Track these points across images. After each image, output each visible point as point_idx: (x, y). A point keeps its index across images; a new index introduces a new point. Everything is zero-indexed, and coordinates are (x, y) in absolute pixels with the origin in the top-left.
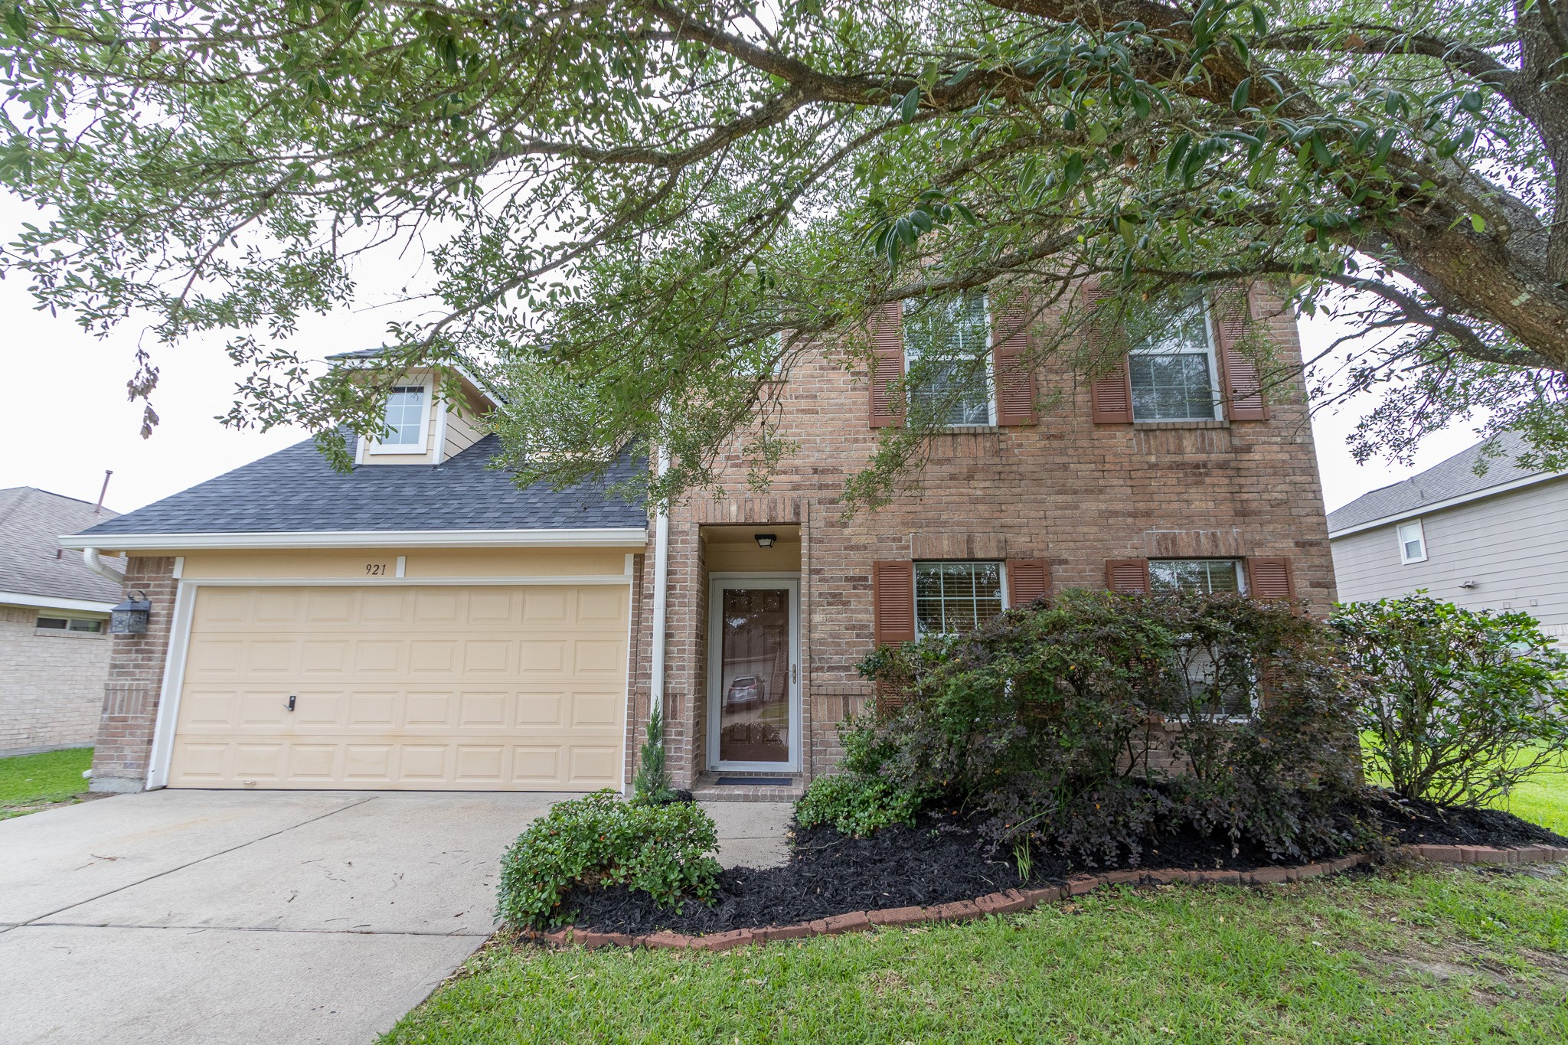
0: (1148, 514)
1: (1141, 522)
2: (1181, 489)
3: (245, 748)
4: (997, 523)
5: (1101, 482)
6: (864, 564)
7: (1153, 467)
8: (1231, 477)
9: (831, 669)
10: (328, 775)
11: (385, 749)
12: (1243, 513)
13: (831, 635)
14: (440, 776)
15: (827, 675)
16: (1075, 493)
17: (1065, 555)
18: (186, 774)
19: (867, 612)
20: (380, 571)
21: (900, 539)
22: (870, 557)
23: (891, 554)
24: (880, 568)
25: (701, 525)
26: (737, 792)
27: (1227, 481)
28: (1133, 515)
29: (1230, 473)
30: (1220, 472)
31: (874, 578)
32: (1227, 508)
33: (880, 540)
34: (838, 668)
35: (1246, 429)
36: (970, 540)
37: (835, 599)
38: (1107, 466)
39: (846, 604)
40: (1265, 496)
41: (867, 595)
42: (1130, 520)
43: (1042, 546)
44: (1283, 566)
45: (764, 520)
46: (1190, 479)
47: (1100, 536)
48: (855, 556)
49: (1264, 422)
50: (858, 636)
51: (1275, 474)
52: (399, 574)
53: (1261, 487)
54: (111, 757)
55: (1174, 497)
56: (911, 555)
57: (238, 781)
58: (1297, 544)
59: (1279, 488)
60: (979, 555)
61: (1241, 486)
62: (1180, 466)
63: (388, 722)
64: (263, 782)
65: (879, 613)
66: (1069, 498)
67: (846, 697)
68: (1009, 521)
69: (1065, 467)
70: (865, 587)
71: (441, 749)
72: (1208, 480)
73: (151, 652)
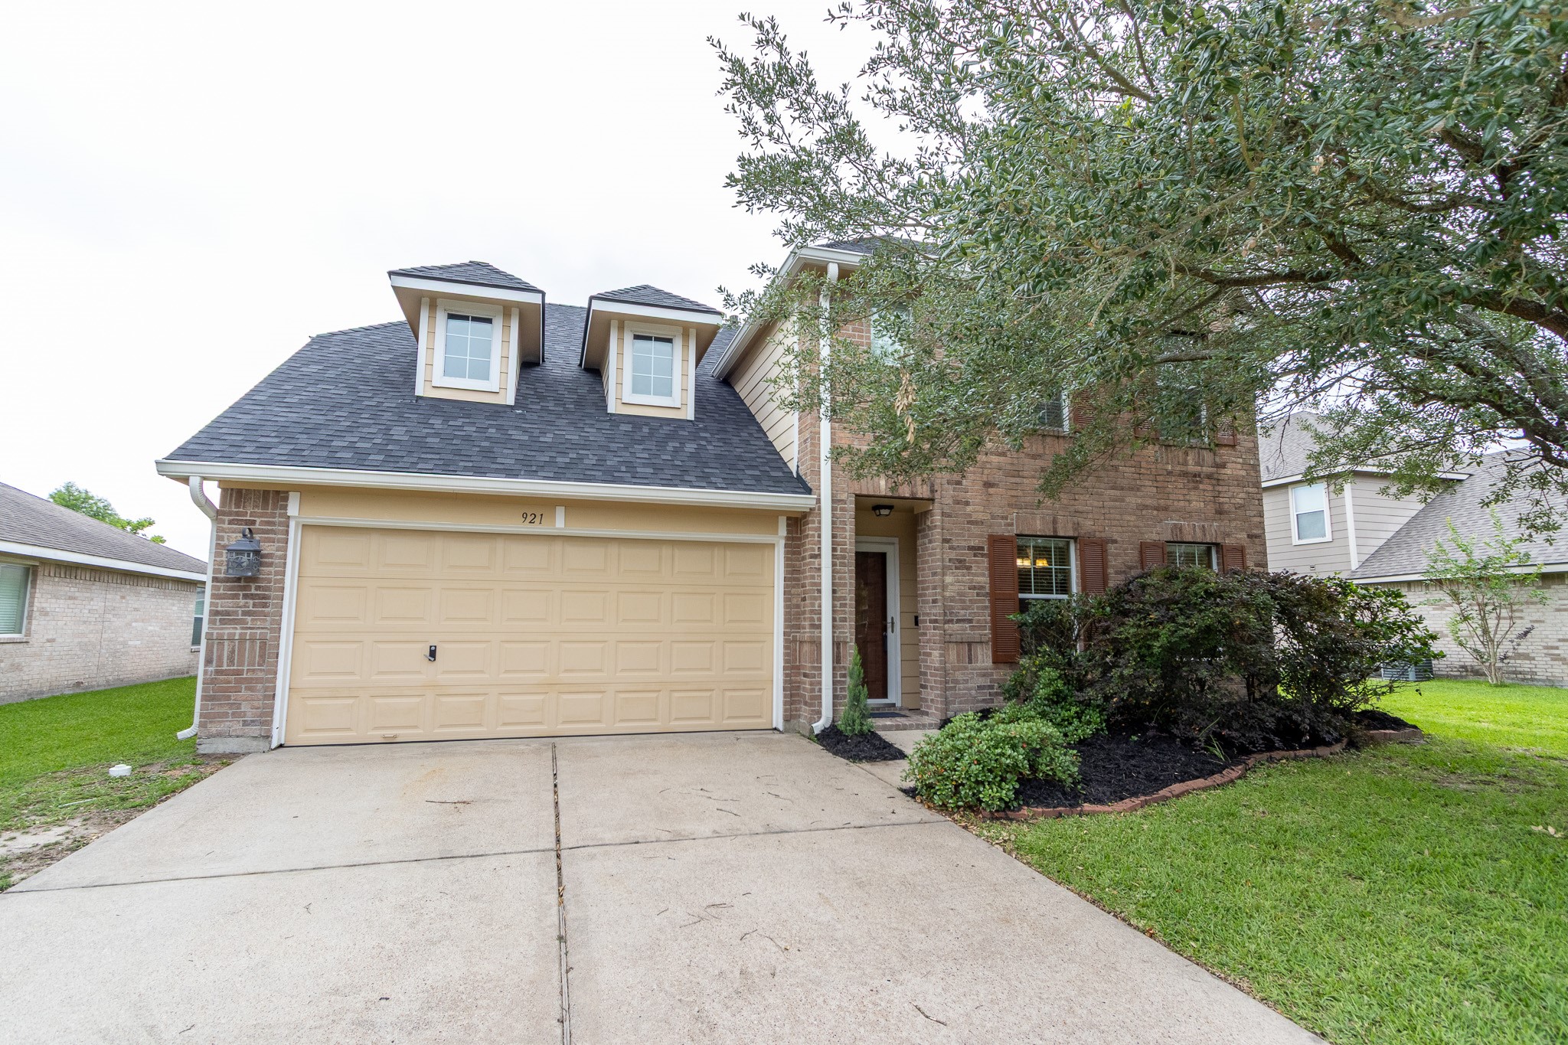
0: (1166, 509)
1: (1162, 514)
2: (1186, 492)
3: (379, 701)
4: (1072, 509)
5: (1138, 482)
6: (981, 536)
7: (1170, 473)
8: (1213, 485)
9: (959, 621)
10: (480, 725)
11: (541, 697)
12: (1220, 512)
13: (958, 594)
14: (599, 721)
15: (956, 626)
16: (1122, 489)
17: (1115, 537)
18: (307, 730)
19: (983, 575)
20: (537, 520)
21: (1006, 518)
22: (986, 531)
23: (1001, 530)
24: (995, 540)
25: (856, 495)
26: (889, 723)
27: (1210, 488)
28: (1157, 509)
29: (1214, 482)
30: (1208, 481)
31: (989, 550)
32: (1211, 508)
33: (993, 517)
34: (963, 621)
35: (1223, 451)
36: (1055, 522)
37: (961, 564)
38: (1142, 471)
39: (969, 568)
40: (1233, 501)
41: (983, 562)
42: (1155, 512)
43: (1101, 529)
44: (1241, 551)
45: (907, 495)
46: (1191, 485)
47: (1136, 523)
48: (974, 529)
49: (1233, 446)
50: (978, 595)
51: (1238, 485)
52: (559, 523)
53: (1230, 494)
54: (226, 715)
55: (1182, 498)
56: (1015, 531)
57: (377, 735)
58: (1249, 536)
59: (1240, 496)
60: (1061, 533)
61: (1219, 492)
62: (1185, 474)
63: (542, 671)
64: (404, 734)
65: (992, 576)
66: (1118, 493)
67: (970, 644)
68: (1080, 508)
69: (1116, 468)
70: (983, 555)
71: (599, 696)
72: (1201, 486)
73: (265, 597)
